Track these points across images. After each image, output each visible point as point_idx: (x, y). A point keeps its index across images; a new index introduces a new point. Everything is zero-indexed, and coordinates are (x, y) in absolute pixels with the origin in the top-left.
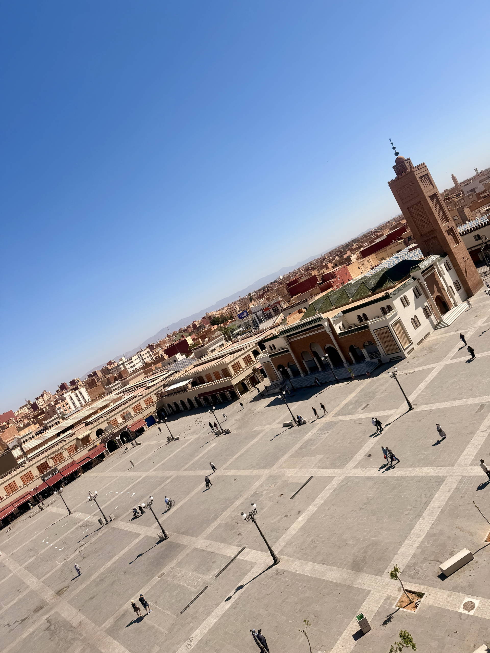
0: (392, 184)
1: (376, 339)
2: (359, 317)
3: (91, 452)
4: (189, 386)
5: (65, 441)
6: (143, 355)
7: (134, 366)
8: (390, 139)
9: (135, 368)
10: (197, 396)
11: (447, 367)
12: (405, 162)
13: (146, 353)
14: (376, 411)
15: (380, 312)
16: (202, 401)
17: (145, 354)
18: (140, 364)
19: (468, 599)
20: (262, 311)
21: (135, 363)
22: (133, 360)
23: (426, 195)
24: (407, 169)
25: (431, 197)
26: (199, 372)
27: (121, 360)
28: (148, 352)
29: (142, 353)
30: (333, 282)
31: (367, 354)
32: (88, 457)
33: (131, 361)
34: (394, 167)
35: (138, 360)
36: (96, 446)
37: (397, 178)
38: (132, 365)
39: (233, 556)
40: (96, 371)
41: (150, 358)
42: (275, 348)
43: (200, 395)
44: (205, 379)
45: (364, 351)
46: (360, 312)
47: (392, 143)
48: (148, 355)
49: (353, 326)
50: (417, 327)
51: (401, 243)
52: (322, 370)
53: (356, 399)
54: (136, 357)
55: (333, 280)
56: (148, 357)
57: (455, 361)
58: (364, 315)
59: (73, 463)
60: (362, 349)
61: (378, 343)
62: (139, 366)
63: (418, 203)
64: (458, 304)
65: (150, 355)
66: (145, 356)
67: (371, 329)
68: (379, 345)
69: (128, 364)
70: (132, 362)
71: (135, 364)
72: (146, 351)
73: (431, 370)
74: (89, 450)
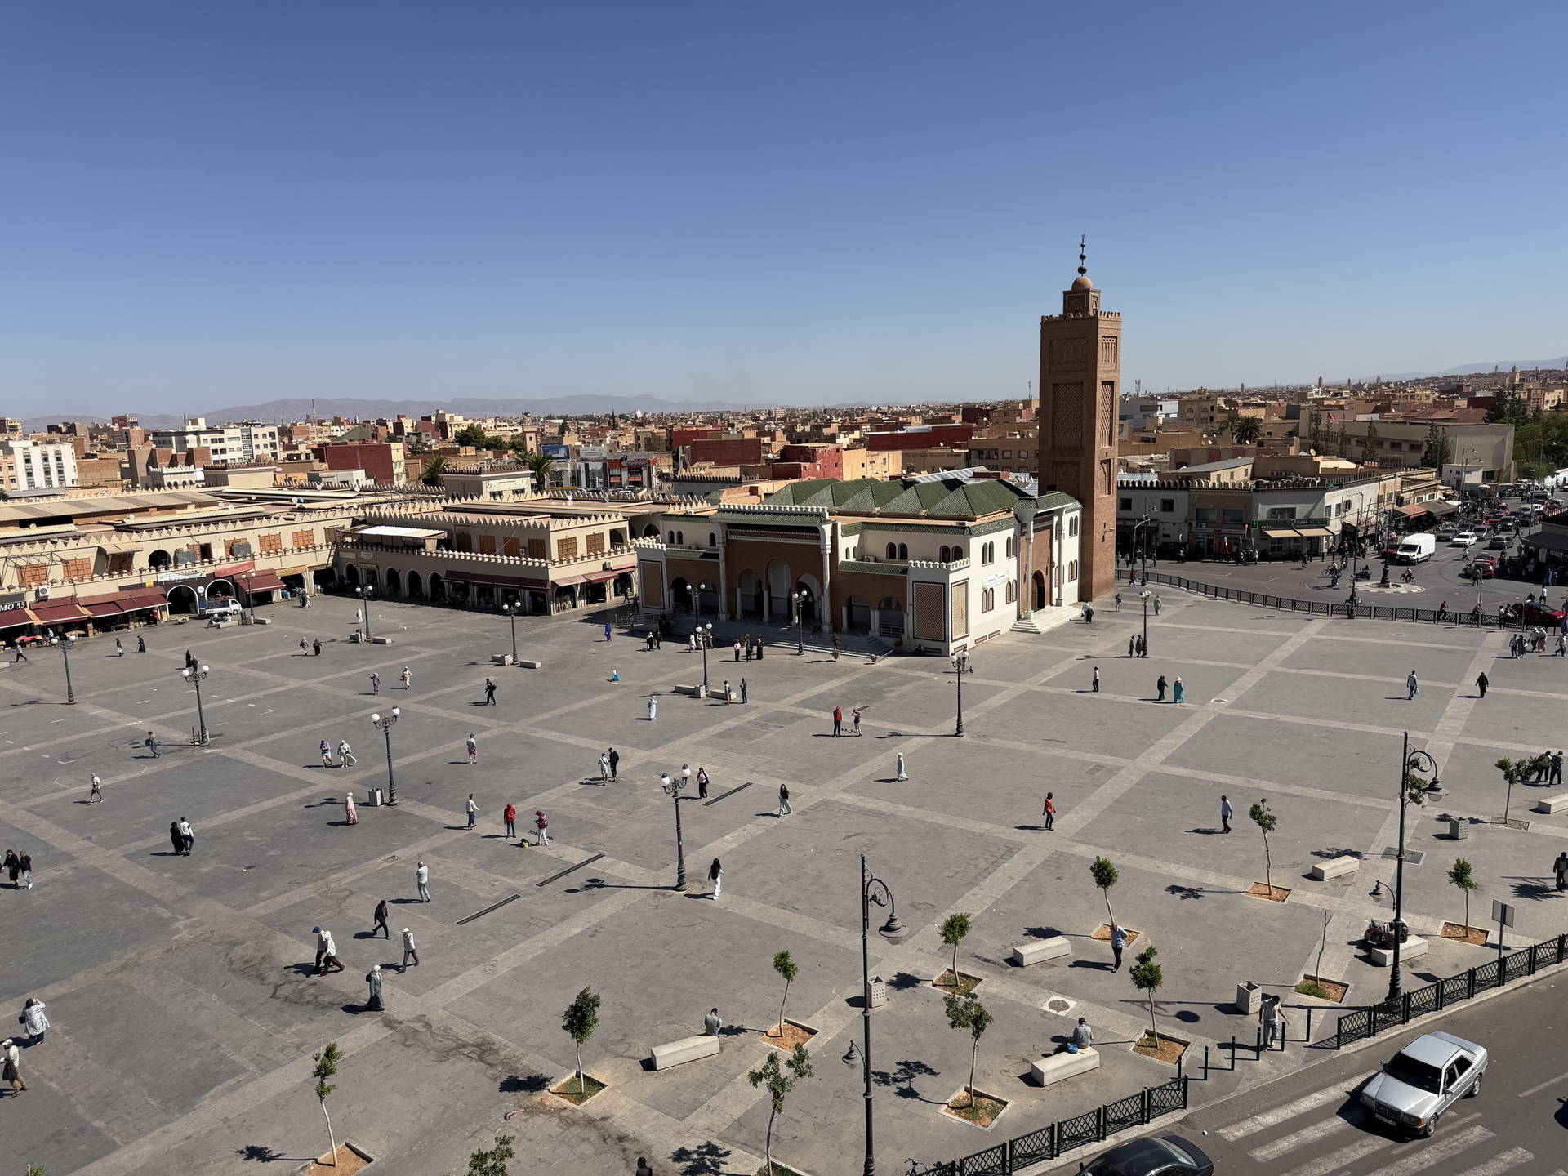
0: (1047, 324)
1: (909, 600)
2: (891, 547)
3: (126, 595)
4: (431, 545)
5: (54, 543)
6: (256, 436)
7: (223, 451)
8: (1084, 236)
9: (223, 457)
10: (442, 575)
11: (1028, 695)
12: (1091, 294)
13: (264, 435)
14: (885, 720)
15: (938, 553)
16: (448, 588)
17: (260, 436)
18: (241, 454)
19: (1055, 998)
20: (604, 465)
21: (227, 445)
22: (225, 436)
23: (1098, 375)
24: (1087, 309)
25: (1104, 383)
26: (468, 524)
27: (195, 422)
28: (272, 435)
29: (254, 430)
30: (805, 467)
31: (877, 622)
32: (114, 602)
33: (221, 436)
34: (1065, 293)
35: (239, 444)
36: (143, 585)
37: (1064, 317)
38: (218, 446)
39: (577, 863)
40: (77, 424)
41: (270, 450)
42: (680, 541)
43: (450, 574)
44: (476, 543)
45: (875, 615)
46: (898, 538)
47: (1083, 246)
48: (269, 440)
49: (871, 558)
50: (988, 610)
51: (958, 455)
52: (769, 622)
53: (843, 691)
54: (237, 432)
55: (808, 465)
56: (265, 446)
57: (1049, 690)
58: (904, 547)
59: (72, 601)
60: (874, 609)
61: (910, 609)
62: (236, 457)
63: (1077, 384)
64: (1063, 602)
65: (273, 445)
66: (261, 441)
67: (911, 578)
68: (911, 615)
69: (209, 441)
70: (221, 440)
71: (227, 448)
72: (267, 430)
73: (997, 690)
74: (122, 588)
